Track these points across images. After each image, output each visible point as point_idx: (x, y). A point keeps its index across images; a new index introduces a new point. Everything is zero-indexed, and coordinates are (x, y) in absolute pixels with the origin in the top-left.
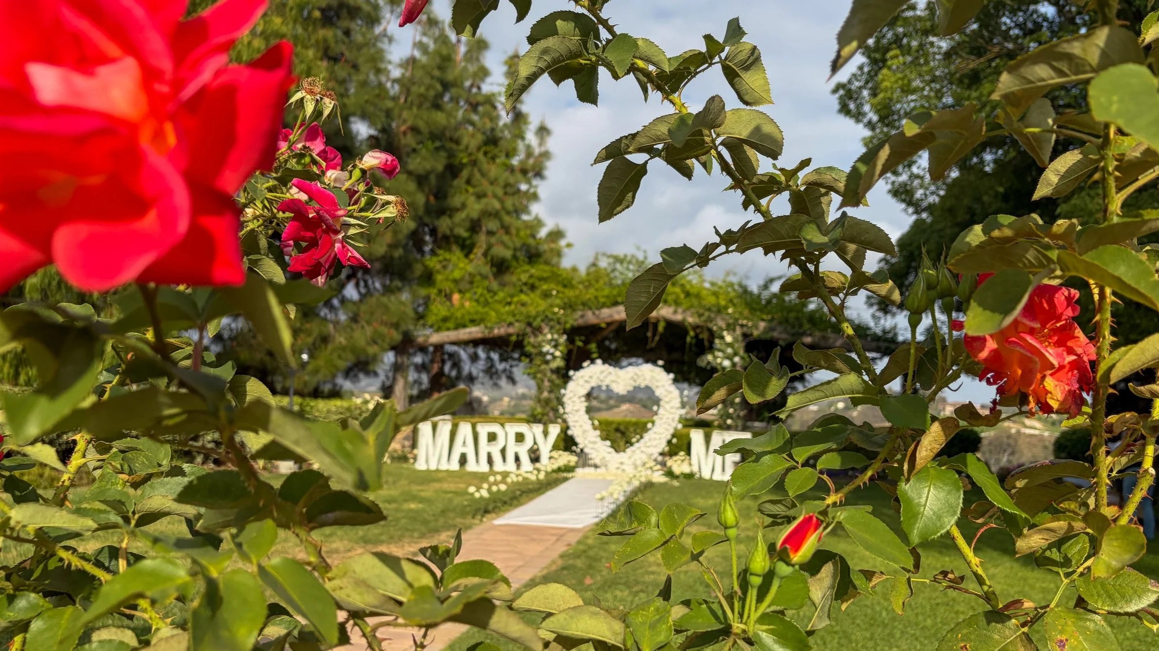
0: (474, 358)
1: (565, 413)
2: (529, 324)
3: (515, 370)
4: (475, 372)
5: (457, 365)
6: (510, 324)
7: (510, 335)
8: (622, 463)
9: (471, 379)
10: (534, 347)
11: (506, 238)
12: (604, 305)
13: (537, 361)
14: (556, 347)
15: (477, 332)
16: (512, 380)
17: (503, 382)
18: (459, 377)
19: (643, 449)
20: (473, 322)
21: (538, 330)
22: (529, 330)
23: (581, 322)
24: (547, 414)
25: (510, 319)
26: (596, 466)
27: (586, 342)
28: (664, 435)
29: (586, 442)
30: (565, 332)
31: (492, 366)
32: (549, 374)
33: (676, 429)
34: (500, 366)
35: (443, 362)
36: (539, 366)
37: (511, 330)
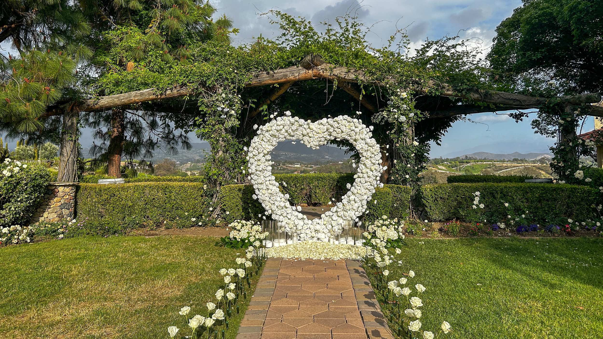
0: (153, 125)
1: (248, 174)
2: (203, 84)
3: (189, 135)
4: (155, 139)
5: (138, 132)
6: (183, 85)
7: (182, 96)
8: (316, 231)
9: (151, 144)
10: (207, 106)
11: (179, 12)
12: (278, 66)
13: (211, 120)
14: (230, 106)
15: (149, 94)
16: (187, 145)
17: (179, 146)
18: (140, 143)
19: (341, 213)
20: (146, 85)
21: (211, 89)
22: (201, 90)
23: (254, 82)
24: (223, 175)
25: (182, 79)
26: (287, 236)
27: (258, 105)
28: (365, 197)
29: (274, 208)
30: (239, 91)
31: (170, 132)
32: (224, 134)
33: (377, 189)
34: (177, 132)
35: (124, 128)
36: (213, 126)
37: (183, 91)
